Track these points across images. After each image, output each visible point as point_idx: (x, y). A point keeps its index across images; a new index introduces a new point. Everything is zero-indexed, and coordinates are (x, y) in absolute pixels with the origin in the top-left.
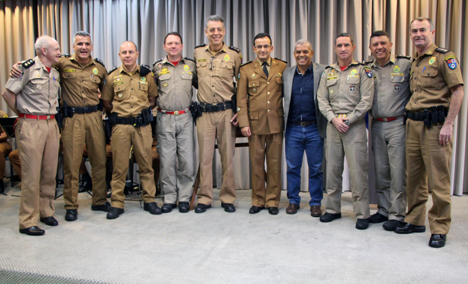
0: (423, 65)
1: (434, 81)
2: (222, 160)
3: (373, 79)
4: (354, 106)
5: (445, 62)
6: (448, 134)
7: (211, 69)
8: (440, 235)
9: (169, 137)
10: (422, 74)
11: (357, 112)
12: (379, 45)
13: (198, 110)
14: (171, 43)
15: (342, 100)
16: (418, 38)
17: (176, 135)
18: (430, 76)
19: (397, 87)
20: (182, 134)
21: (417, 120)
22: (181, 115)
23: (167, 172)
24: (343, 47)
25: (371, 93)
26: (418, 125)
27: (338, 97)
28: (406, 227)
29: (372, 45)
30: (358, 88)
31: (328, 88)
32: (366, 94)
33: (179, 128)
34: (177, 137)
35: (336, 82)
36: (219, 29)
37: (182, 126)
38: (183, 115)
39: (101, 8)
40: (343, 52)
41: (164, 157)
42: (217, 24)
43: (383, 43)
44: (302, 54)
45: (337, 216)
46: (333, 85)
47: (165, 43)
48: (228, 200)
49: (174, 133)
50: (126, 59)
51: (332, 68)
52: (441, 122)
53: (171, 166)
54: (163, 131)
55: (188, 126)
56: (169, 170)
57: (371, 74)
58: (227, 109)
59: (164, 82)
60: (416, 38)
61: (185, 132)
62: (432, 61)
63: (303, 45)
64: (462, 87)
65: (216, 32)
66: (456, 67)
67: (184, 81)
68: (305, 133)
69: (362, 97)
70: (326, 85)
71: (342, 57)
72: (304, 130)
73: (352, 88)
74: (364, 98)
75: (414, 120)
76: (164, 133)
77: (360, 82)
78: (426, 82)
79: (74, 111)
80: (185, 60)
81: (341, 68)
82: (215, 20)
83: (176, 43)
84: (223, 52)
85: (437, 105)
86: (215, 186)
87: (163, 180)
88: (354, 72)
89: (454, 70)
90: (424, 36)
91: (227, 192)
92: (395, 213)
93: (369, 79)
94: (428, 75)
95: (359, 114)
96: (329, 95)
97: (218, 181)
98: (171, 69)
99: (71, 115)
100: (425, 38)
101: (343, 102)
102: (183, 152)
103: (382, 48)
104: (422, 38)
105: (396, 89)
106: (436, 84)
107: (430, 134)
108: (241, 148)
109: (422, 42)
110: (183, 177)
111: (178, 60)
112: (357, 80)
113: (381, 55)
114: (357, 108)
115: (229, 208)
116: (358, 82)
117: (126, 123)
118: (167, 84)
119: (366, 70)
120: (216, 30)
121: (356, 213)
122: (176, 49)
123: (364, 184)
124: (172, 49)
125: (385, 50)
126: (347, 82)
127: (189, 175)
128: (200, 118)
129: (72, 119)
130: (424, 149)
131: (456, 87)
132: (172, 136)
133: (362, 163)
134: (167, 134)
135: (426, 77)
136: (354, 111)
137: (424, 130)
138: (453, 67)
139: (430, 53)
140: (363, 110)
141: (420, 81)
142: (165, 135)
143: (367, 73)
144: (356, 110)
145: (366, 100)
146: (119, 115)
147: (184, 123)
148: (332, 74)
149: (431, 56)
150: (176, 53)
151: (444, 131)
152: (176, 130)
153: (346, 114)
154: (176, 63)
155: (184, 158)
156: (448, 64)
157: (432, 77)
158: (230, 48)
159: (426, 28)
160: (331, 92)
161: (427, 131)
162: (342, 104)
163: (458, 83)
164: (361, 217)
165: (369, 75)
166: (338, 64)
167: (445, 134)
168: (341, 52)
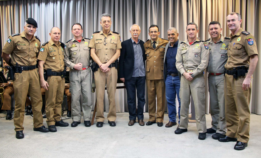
0: (234, 42)
1: (240, 51)
2: (109, 96)
3: (208, 50)
4: (197, 66)
5: (247, 40)
6: (248, 84)
7: (105, 45)
8: (242, 142)
9: (77, 83)
10: (233, 47)
11: (198, 70)
12: (214, 29)
13: (95, 67)
14: (75, 29)
15: (190, 62)
16: (231, 25)
17: (81, 82)
18: (237, 48)
19: (223, 56)
20: (84, 81)
21: (230, 75)
22: (83, 71)
23: (75, 104)
24: (191, 30)
25: (207, 58)
26: (230, 78)
27: (187, 61)
28: (226, 138)
29: (209, 30)
30: (200, 55)
31: (182, 55)
32: (204, 59)
33: (82, 78)
34: (82, 83)
35: (186, 51)
36: (108, 21)
37: (85, 77)
38: (85, 70)
39: (39, 9)
40: (191, 33)
41: (74, 95)
42: (107, 19)
43: (216, 28)
44: (171, 36)
45: (185, 130)
46: (185, 53)
47: (72, 29)
48: (111, 119)
49: (80, 80)
50: (56, 37)
51: (185, 43)
52: (243, 76)
53: (77, 100)
54: (74, 80)
55: (88, 77)
56: (76, 102)
57: (208, 47)
58: (112, 67)
59: (74, 52)
60: (230, 25)
61: (86, 80)
62: (239, 39)
63: (171, 31)
64: (257, 56)
65: (107, 23)
66: (253, 44)
67: (86, 51)
68: (174, 80)
69: (202, 60)
70: (181, 53)
71: (190, 37)
72: (173, 78)
73: (196, 55)
74: (202, 61)
75: (229, 75)
76: (74, 81)
77: (201, 51)
78: (235, 52)
79: (22, 69)
80: (85, 39)
81: (190, 43)
82: (106, 16)
83: (79, 29)
84: (110, 34)
85: (240, 66)
86: (105, 111)
87: (73, 108)
88: (198, 45)
89: (252, 46)
90: (234, 24)
91: (112, 114)
92: (219, 129)
93: (206, 50)
94: (236, 48)
95: (200, 71)
96: (183, 59)
97: (107, 108)
98: (77, 44)
99: (20, 72)
100: (235, 25)
101: (190, 63)
102: (85, 92)
103: (215, 31)
104: (233, 25)
105: (222, 57)
106: (240, 53)
107: (237, 83)
108: (120, 89)
109: (234, 28)
110: (86, 106)
111: (80, 39)
112: (199, 51)
113: (214, 36)
114: (198, 67)
115: (112, 124)
116: (200, 51)
117: (57, 75)
118: (76, 53)
119: (204, 45)
120: (107, 22)
121: (198, 129)
122: (78, 33)
123: (203, 112)
124: (76, 33)
125: (217, 33)
126: (193, 51)
127: (89, 105)
128: (97, 72)
129: (21, 74)
130: (234, 92)
131: (253, 56)
132: (79, 82)
133: (201, 100)
134: (75, 81)
135: (235, 49)
136: (197, 69)
137: (233, 81)
138: (251, 44)
139: (238, 34)
140: (202, 69)
141: (231, 51)
142: (74, 82)
143: (205, 46)
144: (198, 69)
145: (204, 63)
146: (52, 70)
147: (86, 75)
148: (184, 47)
149: (239, 36)
150: (78, 35)
151: (245, 81)
152: (81, 79)
153: (192, 70)
154: (80, 41)
155: (86, 95)
156: (248, 41)
157: (238, 49)
158: (113, 32)
159: (235, 19)
160: (184, 57)
161: (235, 81)
162: (190, 64)
163: (254, 54)
164: (201, 132)
165: (207, 47)
166: (188, 41)
167: (246, 84)
168: (190, 34)
